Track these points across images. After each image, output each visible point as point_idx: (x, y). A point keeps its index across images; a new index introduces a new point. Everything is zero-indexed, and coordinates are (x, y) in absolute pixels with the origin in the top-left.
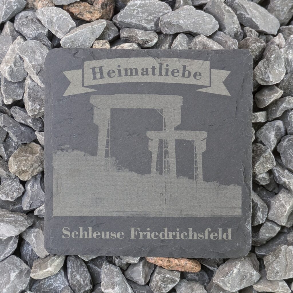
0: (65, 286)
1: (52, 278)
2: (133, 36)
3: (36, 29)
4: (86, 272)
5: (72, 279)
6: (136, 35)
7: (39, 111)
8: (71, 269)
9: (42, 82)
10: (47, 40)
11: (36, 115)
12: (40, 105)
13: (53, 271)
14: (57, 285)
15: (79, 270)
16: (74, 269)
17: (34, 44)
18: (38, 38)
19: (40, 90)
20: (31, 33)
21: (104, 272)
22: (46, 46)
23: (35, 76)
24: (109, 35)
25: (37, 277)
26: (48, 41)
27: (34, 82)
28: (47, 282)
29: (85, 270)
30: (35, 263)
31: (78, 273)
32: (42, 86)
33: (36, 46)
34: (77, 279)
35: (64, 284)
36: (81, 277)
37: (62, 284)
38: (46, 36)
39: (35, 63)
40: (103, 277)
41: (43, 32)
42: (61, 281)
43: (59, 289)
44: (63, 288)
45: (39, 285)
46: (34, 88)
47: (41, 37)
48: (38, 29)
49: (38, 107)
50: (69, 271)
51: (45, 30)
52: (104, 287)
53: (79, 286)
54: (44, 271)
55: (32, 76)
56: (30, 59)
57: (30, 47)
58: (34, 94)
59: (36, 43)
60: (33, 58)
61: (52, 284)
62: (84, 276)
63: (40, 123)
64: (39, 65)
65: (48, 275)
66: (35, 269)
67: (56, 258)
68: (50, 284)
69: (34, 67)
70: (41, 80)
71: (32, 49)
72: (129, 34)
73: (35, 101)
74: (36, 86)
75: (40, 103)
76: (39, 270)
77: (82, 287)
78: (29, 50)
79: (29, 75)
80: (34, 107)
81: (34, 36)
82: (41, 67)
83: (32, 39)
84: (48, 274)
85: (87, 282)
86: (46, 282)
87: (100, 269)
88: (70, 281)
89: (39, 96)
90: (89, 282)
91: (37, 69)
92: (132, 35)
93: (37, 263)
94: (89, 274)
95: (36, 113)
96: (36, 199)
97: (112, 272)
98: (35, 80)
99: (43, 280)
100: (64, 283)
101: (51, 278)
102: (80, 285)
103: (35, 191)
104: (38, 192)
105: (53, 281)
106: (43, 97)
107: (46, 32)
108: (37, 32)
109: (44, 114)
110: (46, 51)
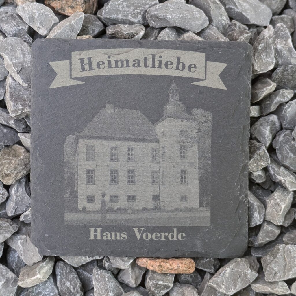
1: (41, 285)
3: (16, 25)
4: (76, 278)
5: (62, 287)
6: (121, 29)
7: (22, 111)
8: (60, 276)
9: (24, 81)
10: (28, 37)
11: (18, 116)
12: (23, 105)
13: (42, 279)
14: (46, 293)
15: (68, 277)
16: (64, 276)
17: (14, 41)
18: (19, 35)
19: (22, 89)
20: (11, 29)
21: (96, 278)
22: (27, 43)
23: (16, 74)
24: (94, 31)
25: (25, 285)
26: (29, 38)
27: (16, 81)
28: (36, 290)
29: (74, 277)
30: (22, 270)
31: (68, 280)
32: (24, 86)
33: (16, 44)
34: (66, 286)
35: (54, 292)
36: (71, 284)
37: (51, 292)
38: (26, 32)
39: (16, 61)
40: (95, 284)
41: (24, 28)
42: (50, 289)
45: (27, 294)
46: (16, 88)
47: (22, 33)
48: (19, 25)
49: (21, 107)
50: (58, 278)
51: (25, 26)
53: (69, 293)
54: (33, 278)
55: (13, 75)
56: (11, 57)
57: (11, 44)
58: (16, 94)
59: (17, 40)
60: (13, 55)
61: (41, 292)
62: (74, 283)
63: (24, 124)
64: (20, 63)
65: (37, 283)
66: (22, 276)
67: (45, 265)
68: (39, 292)
69: (14, 65)
70: (22, 79)
71: (12, 46)
73: (17, 101)
74: (18, 86)
75: (22, 103)
76: (27, 278)
77: (72, 294)
78: (9, 48)
79: (10, 74)
80: (17, 108)
81: (14, 32)
82: (22, 66)
83: (12, 36)
84: (37, 281)
85: (77, 290)
86: (34, 290)
87: (91, 275)
88: (59, 289)
89: (21, 96)
90: (80, 289)
91: (18, 68)
93: (25, 271)
95: (19, 114)
96: (21, 204)
97: (104, 278)
98: (16, 79)
99: (31, 289)
100: (53, 291)
101: (39, 286)
102: (71, 292)
103: (19, 196)
104: (23, 197)
105: (42, 289)
106: (25, 96)
107: (27, 29)
108: (17, 28)
109: (27, 114)
110: (27, 48)
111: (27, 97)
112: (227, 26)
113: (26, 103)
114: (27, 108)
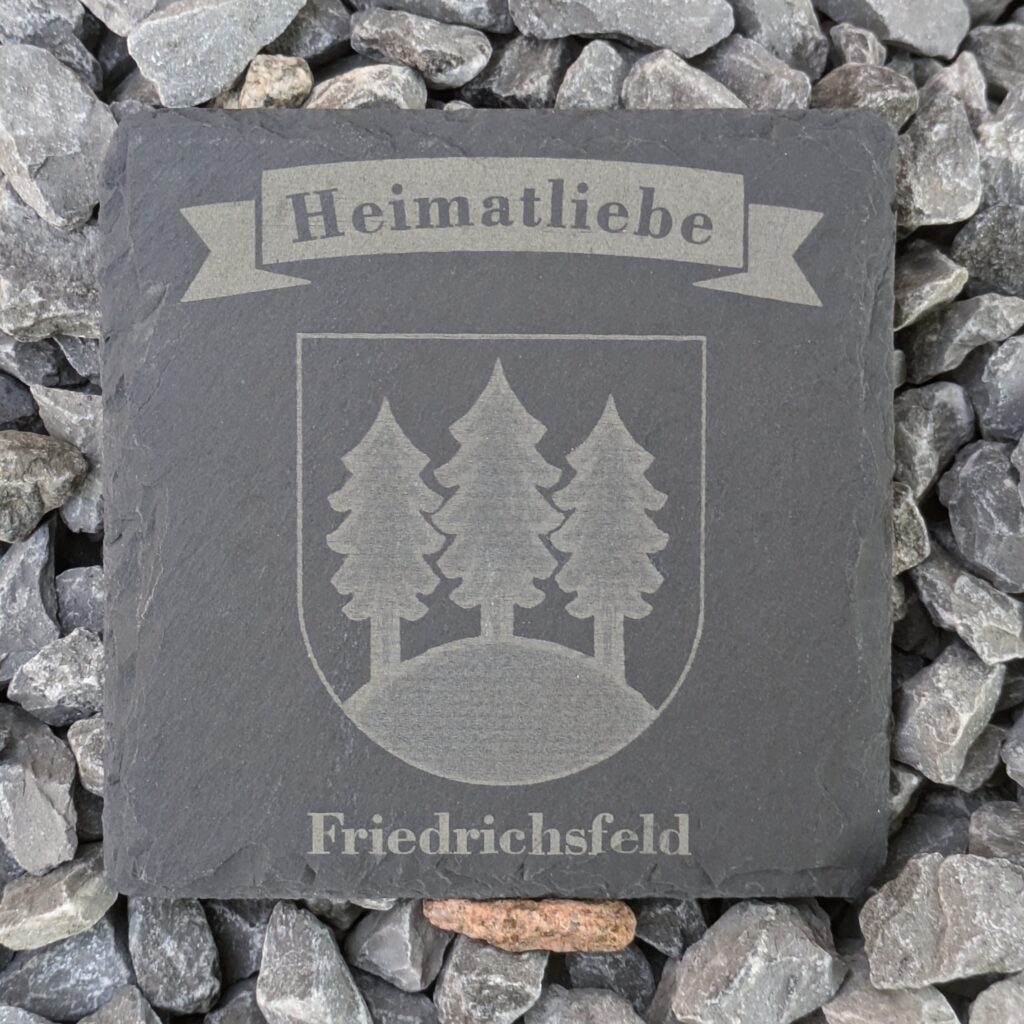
0: (117, 979)
1: (68, 948)
2: (396, 37)
3: (37, 5)
4: (202, 928)
5: (145, 954)
6: (408, 32)
7: (39, 315)
8: (145, 914)
9: (52, 204)
10: (79, 48)
11: (27, 330)
12: (45, 291)
13: (81, 919)
14: (87, 977)
15: (173, 921)
16: (157, 917)
17: (26, 59)
18: (47, 41)
19: (47, 235)
20: (20, 19)
21: (276, 936)
22: (75, 70)
23: (27, 180)
24: (316, 37)
25: (18, 938)
26: (83, 54)
27: (25, 205)
28: (49, 965)
29: (196, 924)
31: (170, 932)
32: (51, 222)
33: (33, 69)
34: (163, 953)
35: (113, 974)
36: (179, 946)
37: (104, 974)
38: (74, 32)
39: (26, 130)
40: (269, 954)
41: (64, 16)
42: (99, 964)
43: (92, 991)
44: (107, 989)
45: (17, 976)
46: (24, 228)
47: (58, 36)
48: (46, 6)
49: (35, 300)
50: (136, 921)
51: (70, 12)
52: (267, 990)
53: (171, 979)
54: (47, 916)
55: (15, 180)
56: (10, 117)
57: (13, 68)
58: (24, 251)
59: (35, 56)
60: (19, 111)
61: (68, 972)
62: (193, 944)
63: (49, 361)
64: (41, 139)
65: (60, 933)
66: (9, 909)
67: (93, 869)
68: (59, 972)
69: (22, 144)
70: (46, 197)
71: (19, 77)
72: (383, 27)
73: (23, 275)
74: (31, 222)
75: (43, 285)
76: (25, 913)
77: (181, 985)
78: (7, 82)
79: (6, 178)
80: (21, 299)
81: (30, 31)
82: (49, 149)
83: (23, 42)
84: (62, 928)
85: (200, 969)
86: (45, 963)
87: (252, 925)
88: (136, 961)
89: (41, 258)
90: (209, 970)
91: (33, 157)
92: (393, 33)
93: (17, 890)
94: (210, 938)
95: (27, 323)
96: (21, 647)
97: (307, 937)
98: (24, 198)
99: (35, 958)
100: (111, 970)
101: (63, 950)
102: (176, 975)
103: (18, 615)
104: (29, 620)
105: (72, 962)
106: (56, 262)
107: (75, 20)
108: (41, 16)
109: (57, 326)
110: (72, 89)
111: (63, 266)
112: (811, 46)
113: (57, 284)
114: (59, 303)
